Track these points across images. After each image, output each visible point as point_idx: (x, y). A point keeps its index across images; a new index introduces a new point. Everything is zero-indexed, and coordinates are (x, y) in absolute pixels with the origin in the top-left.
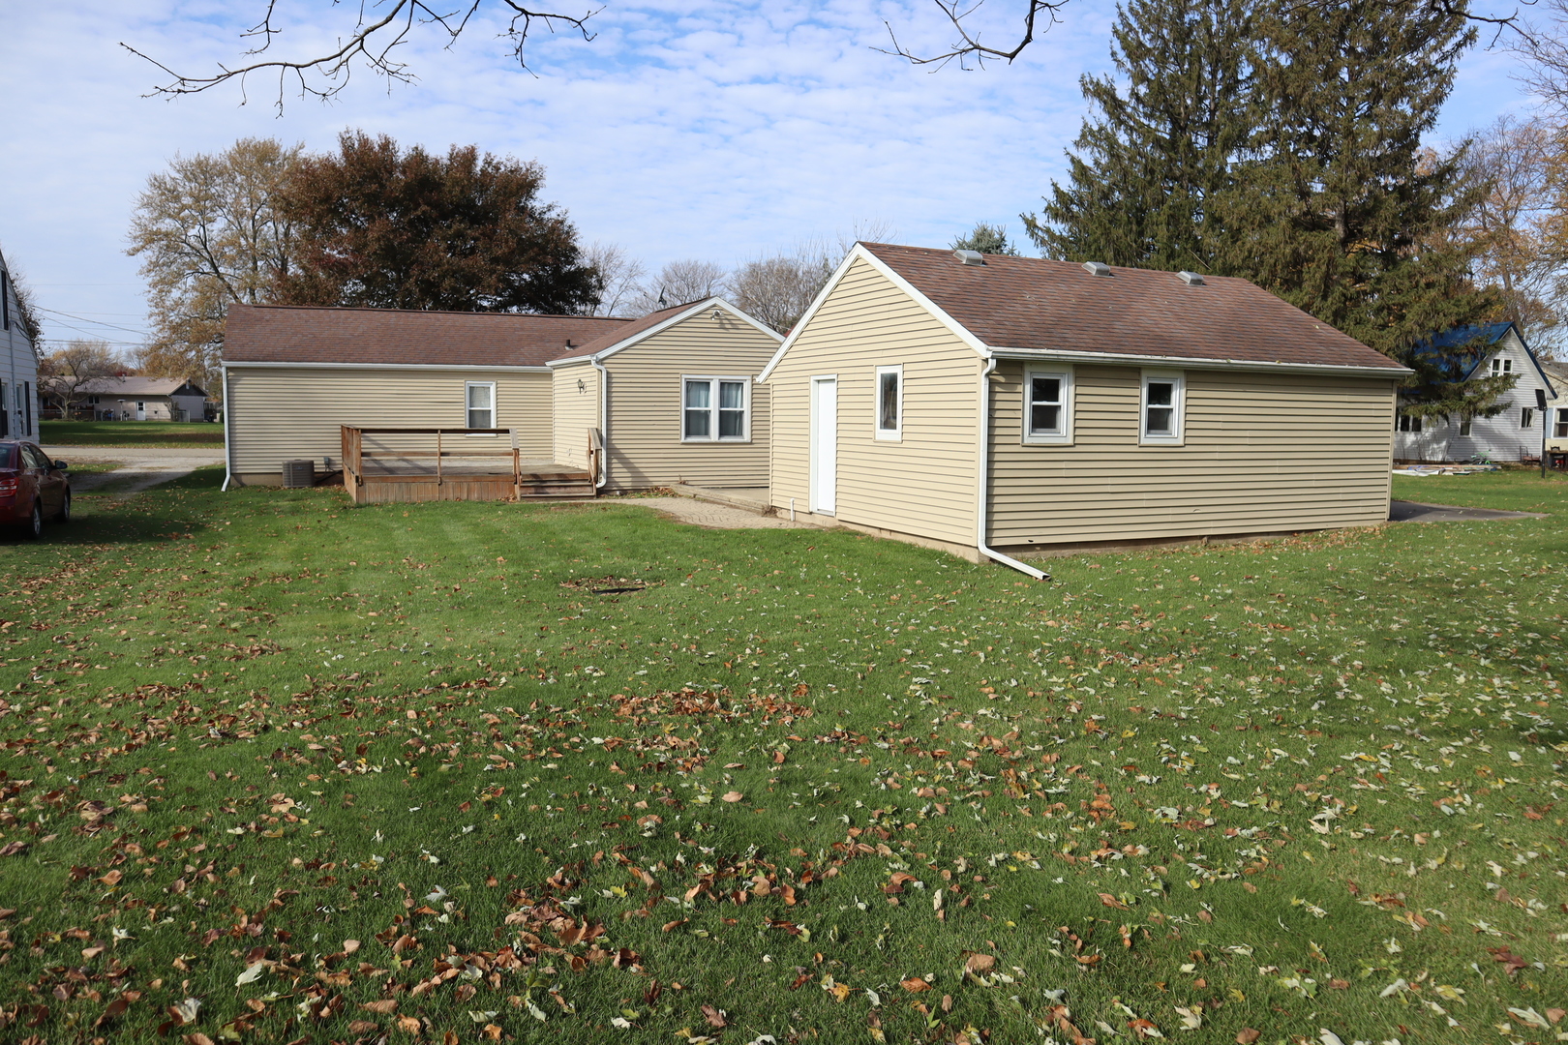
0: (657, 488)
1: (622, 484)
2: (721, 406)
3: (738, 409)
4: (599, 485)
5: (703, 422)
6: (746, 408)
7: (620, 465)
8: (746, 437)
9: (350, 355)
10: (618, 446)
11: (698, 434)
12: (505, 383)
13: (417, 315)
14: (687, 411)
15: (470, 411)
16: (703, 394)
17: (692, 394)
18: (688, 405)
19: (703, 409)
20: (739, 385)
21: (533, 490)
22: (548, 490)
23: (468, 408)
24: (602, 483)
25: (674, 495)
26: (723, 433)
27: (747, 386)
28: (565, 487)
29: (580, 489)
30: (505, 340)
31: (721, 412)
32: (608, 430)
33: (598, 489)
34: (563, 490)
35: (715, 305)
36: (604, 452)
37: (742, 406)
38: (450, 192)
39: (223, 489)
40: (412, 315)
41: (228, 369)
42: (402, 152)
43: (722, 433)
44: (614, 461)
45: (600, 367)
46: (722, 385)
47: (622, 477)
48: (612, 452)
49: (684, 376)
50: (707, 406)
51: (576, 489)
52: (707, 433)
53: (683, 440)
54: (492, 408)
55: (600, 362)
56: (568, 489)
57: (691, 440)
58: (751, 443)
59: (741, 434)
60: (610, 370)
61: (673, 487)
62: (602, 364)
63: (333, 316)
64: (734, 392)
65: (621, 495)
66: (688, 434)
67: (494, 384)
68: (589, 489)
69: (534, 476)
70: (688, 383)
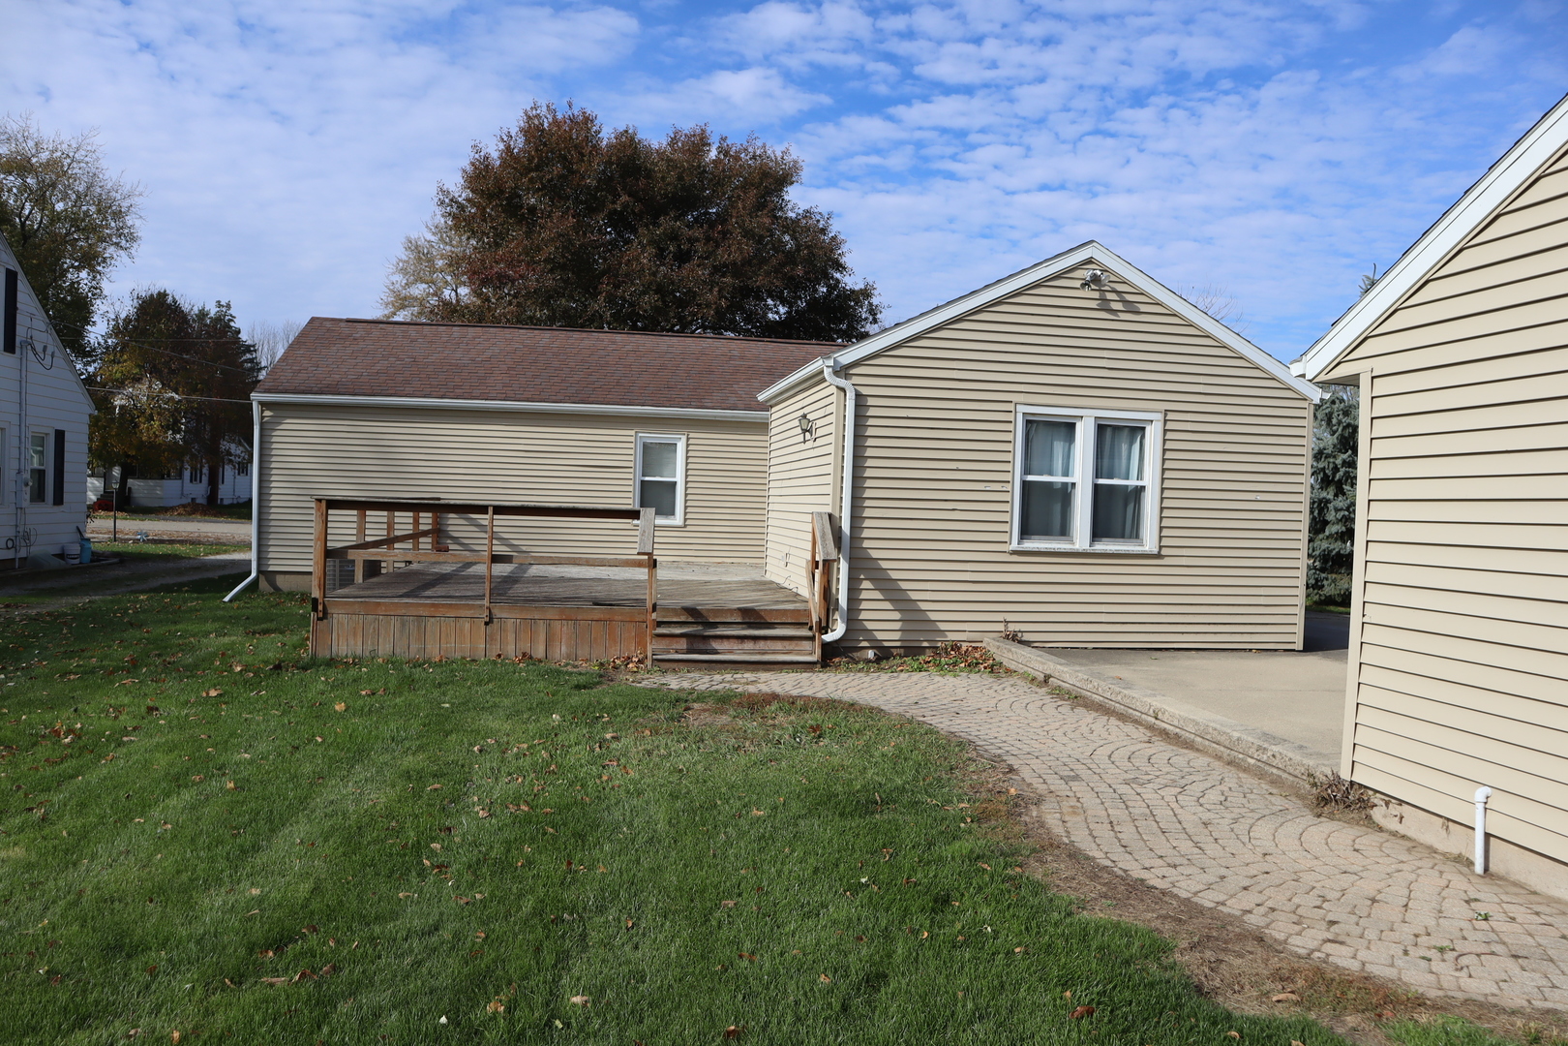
0: (956, 647)
1: (880, 636)
2: (1098, 474)
3: (1133, 482)
4: (828, 637)
5: (1057, 508)
6: (1150, 480)
7: (878, 595)
8: (1149, 542)
9: (456, 387)
10: (874, 554)
11: (1046, 532)
12: (700, 437)
13: (584, 335)
14: (1025, 485)
15: (642, 482)
16: (1059, 447)
17: (1037, 445)
18: (1027, 471)
19: (1058, 479)
20: (1137, 431)
21: (683, 644)
22: (716, 645)
23: (639, 477)
24: (838, 631)
25: (995, 669)
26: (1098, 532)
27: (1153, 435)
28: (755, 638)
29: (789, 646)
30: (711, 372)
31: (1096, 488)
32: (856, 518)
33: (825, 646)
34: (749, 645)
35: (1090, 261)
36: (843, 567)
37: (1140, 477)
38: (663, 178)
39: (227, 599)
40: (576, 335)
41: (264, 405)
42: (607, 133)
43: (1097, 534)
44: (866, 584)
45: (842, 382)
46: (1101, 429)
47: (883, 622)
48: (862, 565)
49: (1021, 409)
50: (1066, 473)
51: (778, 645)
52: (1064, 531)
53: (1015, 545)
54: (679, 478)
55: (843, 371)
56: (761, 645)
57: (1031, 545)
58: (1159, 556)
59: (1135, 534)
60: (864, 391)
61: (991, 644)
62: (847, 376)
63: (456, 335)
64: (1124, 447)
65: (878, 660)
66: (1025, 532)
67: (684, 438)
68: (806, 645)
69: (691, 611)
70: (1030, 423)
